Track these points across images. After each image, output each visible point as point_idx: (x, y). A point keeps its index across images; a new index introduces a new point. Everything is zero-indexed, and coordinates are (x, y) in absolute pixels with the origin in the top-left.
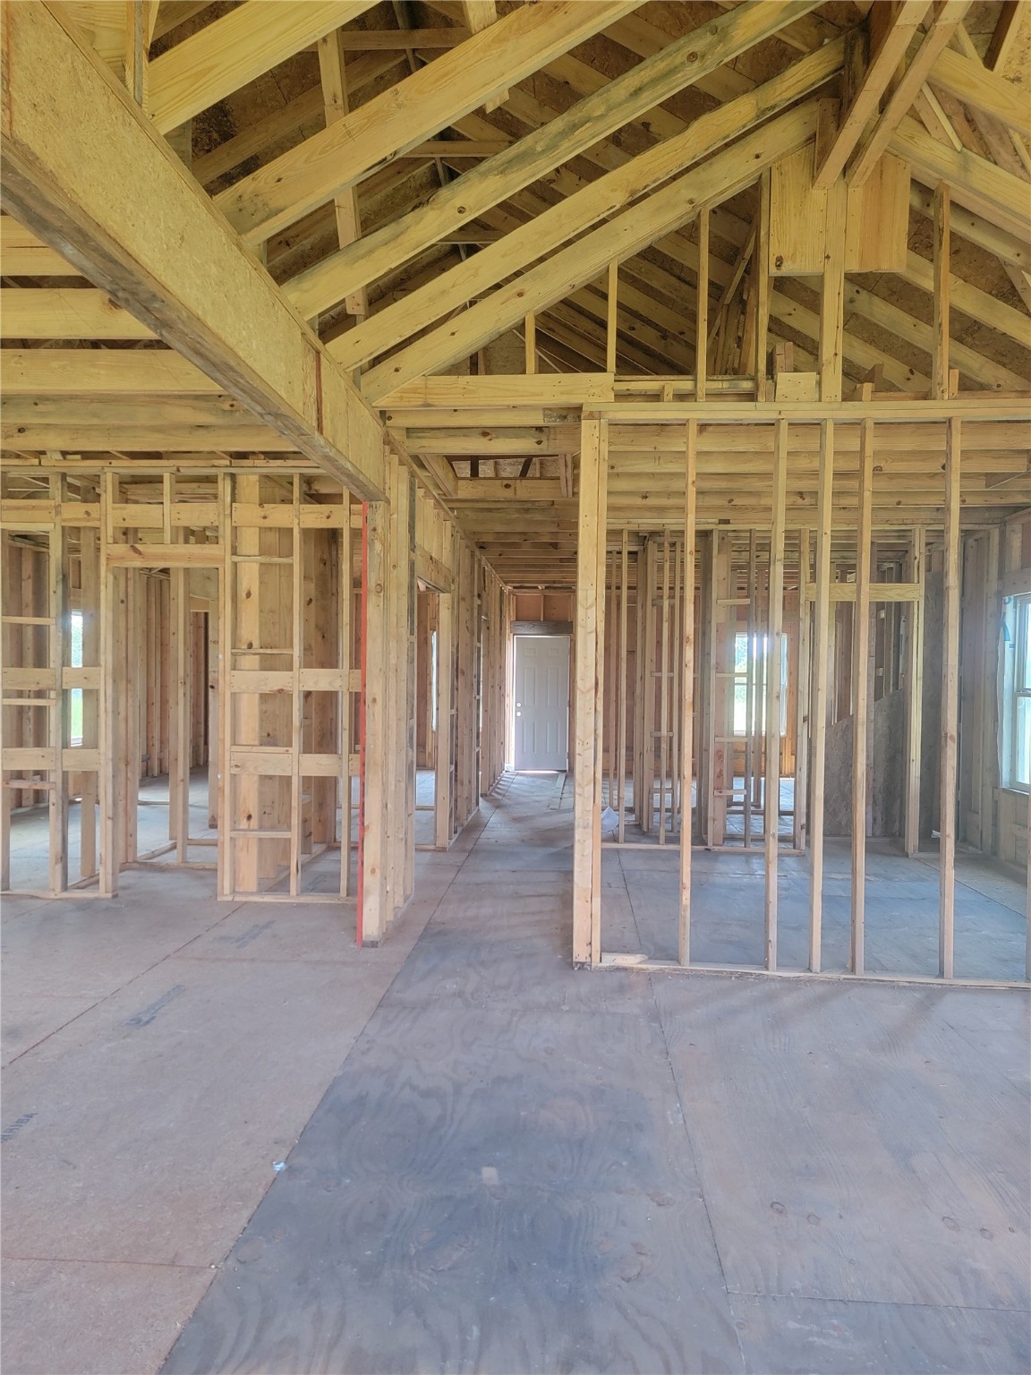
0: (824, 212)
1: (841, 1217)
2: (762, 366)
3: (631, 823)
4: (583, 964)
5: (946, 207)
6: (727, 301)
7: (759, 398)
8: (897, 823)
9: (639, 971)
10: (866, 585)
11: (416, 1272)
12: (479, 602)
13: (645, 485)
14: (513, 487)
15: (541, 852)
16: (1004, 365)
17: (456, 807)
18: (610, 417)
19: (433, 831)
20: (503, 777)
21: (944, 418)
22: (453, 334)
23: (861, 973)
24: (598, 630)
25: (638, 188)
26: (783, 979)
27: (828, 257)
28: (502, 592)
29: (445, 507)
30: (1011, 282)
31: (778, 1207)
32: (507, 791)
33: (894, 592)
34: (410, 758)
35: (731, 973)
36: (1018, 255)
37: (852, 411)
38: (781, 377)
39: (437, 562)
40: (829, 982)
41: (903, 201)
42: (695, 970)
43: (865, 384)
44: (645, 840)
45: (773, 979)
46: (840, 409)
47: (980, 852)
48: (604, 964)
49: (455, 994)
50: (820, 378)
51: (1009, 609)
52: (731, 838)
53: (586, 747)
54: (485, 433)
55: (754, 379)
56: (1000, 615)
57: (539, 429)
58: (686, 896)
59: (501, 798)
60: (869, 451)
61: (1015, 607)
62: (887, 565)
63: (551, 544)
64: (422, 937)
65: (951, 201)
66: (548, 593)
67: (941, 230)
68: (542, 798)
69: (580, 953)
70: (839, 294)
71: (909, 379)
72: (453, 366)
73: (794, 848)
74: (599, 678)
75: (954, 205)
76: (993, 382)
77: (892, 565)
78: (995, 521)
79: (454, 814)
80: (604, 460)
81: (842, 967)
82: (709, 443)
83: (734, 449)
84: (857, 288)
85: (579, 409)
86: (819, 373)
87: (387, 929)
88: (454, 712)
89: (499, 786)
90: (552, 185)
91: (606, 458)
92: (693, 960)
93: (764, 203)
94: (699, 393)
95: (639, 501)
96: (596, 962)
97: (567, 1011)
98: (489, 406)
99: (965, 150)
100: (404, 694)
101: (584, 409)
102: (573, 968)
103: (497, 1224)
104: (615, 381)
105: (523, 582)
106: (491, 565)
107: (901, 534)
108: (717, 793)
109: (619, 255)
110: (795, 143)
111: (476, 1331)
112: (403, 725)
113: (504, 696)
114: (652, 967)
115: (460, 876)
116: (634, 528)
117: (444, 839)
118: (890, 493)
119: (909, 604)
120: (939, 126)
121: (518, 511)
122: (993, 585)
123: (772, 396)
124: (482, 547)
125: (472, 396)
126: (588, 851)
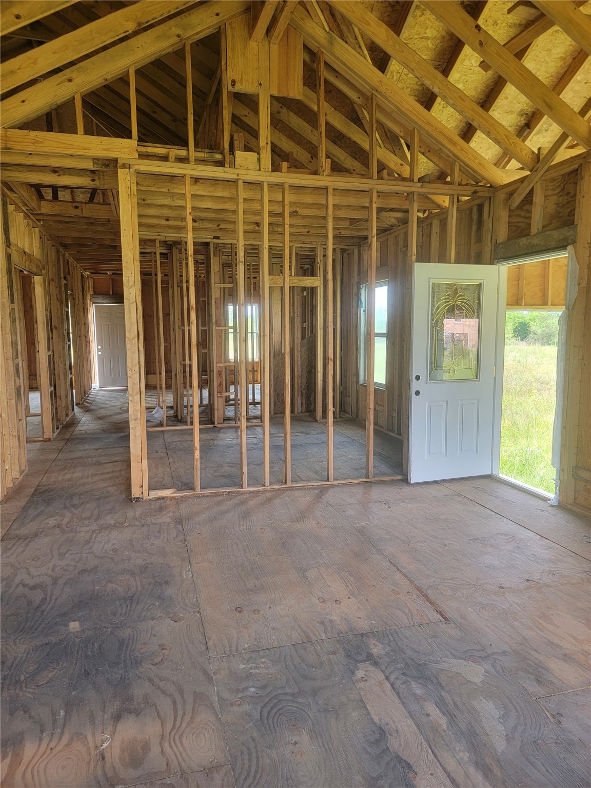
0: (257, 56)
1: (270, 608)
2: (227, 146)
3: (173, 415)
4: (138, 498)
5: (322, 64)
6: (209, 103)
7: (226, 165)
8: (313, 405)
9: (172, 498)
10: (287, 278)
11: (25, 689)
12: (65, 282)
13: (166, 212)
14: (80, 208)
15: (115, 436)
16: (356, 159)
17: (57, 413)
18: (136, 168)
19: (41, 429)
20: (91, 392)
21: (325, 186)
22: (23, 101)
23: (289, 484)
24: (137, 301)
25: (143, 21)
26: (250, 492)
27: (260, 84)
28: (82, 276)
29: (34, 218)
30: (357, 113)
31: (239, 610)
32: (94, 401)
33: (308, 282)
34: (18, 384)
35: (223, 492)
36: (359, 98)
37: (276, 178)
38: (238, 153)
39: (29, 255)
40: (274, 491)
41: (300, 57)
42: (203, 493)
43: (284, 163)
44: (179, 424)
45: (244, 493)
46: (270, 176)
47: (351, 417)
48: (151, 497)
49: (55, 526)
50: (259, 156)
51: (363, 291)
52: (229, 419)
53: (134, 372)
54: (55, 171)
55: (222, 153)
56: (358, 295)
57: (93, 172)
58: (197, 454)
59: (89, 405)
60: (286, 202)
61: (365, 290)
62: (306, 267)
63: (112, 246)
64: (33, 495)
65: (324, 61)
66: (114, 277)
67: (320, 78)
68: (117, 404)
69: (136, 492)
70: (268, 107)
71: (311, 162)
72: (25, 123)
73: (261, 422)
74: (140, 330)
75: (326, 63)
76: (351, 168)
77: (309, 266)
78: (356, 244)
79: (56, 417)
80: (134, 195)
81: (280, 482)
82: (199, 190)
83: (216, 195)
84: (281, 105)
85: (115, 161)
86: (258, 154)
87: (7, 493)
88: (50, 353)
89: (88, 398)
90: (93, 10)
91: (136, 194)
92: (202, 488)
93: (223, 44)
94: (191, 158)
95: (164, 222)
96: (146, 497)
97: (127, 527)
98: (53, 153)
99: (331, 32)
100: (9, 342)
101: (119, 161)
102: (132, 501)
103: (78, 652)
104: (138, 145)
105: (97, 269)
106: (73, 258)
107: (312, 249)
108: (219, 395)
109: (135, 63)
110: (239, 10)
111: (62, 713)
112: (11, 363)
113: (89, 342)
114: (179, 495)
115: (61, 455)
116: (164, 239)
117: (49, 434)
118: (304, 226)
119: (316, 288)
120: (317, 15)
121: (87, 224)
122: (355, 278)
123: (233, 165)
124: (65, 246)
125: (41, 145)
126: (138, 434)
